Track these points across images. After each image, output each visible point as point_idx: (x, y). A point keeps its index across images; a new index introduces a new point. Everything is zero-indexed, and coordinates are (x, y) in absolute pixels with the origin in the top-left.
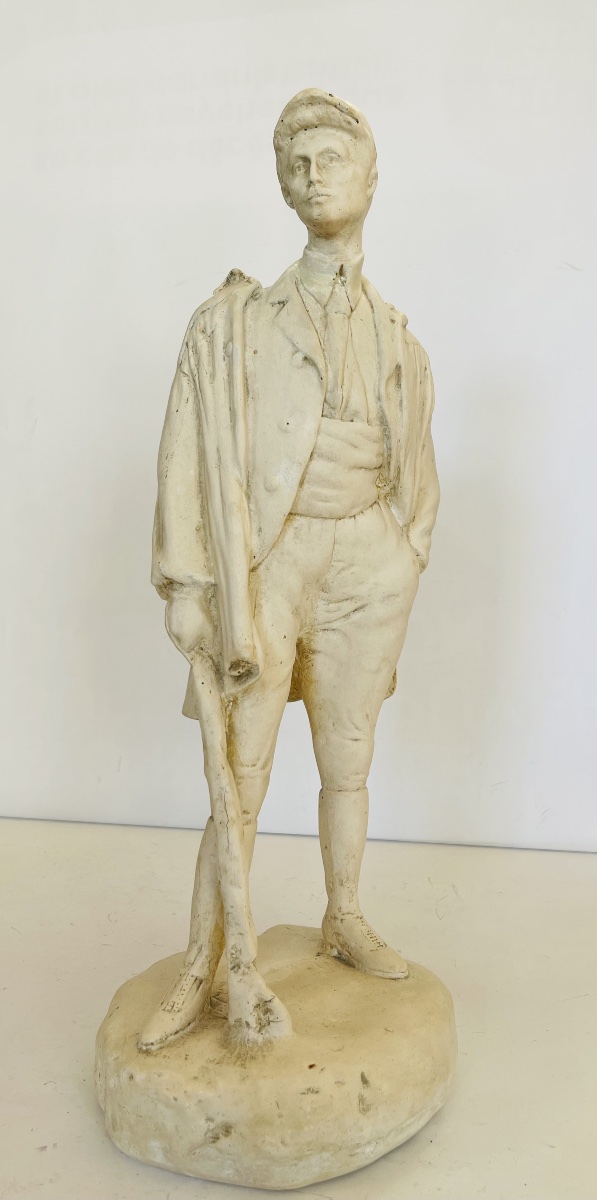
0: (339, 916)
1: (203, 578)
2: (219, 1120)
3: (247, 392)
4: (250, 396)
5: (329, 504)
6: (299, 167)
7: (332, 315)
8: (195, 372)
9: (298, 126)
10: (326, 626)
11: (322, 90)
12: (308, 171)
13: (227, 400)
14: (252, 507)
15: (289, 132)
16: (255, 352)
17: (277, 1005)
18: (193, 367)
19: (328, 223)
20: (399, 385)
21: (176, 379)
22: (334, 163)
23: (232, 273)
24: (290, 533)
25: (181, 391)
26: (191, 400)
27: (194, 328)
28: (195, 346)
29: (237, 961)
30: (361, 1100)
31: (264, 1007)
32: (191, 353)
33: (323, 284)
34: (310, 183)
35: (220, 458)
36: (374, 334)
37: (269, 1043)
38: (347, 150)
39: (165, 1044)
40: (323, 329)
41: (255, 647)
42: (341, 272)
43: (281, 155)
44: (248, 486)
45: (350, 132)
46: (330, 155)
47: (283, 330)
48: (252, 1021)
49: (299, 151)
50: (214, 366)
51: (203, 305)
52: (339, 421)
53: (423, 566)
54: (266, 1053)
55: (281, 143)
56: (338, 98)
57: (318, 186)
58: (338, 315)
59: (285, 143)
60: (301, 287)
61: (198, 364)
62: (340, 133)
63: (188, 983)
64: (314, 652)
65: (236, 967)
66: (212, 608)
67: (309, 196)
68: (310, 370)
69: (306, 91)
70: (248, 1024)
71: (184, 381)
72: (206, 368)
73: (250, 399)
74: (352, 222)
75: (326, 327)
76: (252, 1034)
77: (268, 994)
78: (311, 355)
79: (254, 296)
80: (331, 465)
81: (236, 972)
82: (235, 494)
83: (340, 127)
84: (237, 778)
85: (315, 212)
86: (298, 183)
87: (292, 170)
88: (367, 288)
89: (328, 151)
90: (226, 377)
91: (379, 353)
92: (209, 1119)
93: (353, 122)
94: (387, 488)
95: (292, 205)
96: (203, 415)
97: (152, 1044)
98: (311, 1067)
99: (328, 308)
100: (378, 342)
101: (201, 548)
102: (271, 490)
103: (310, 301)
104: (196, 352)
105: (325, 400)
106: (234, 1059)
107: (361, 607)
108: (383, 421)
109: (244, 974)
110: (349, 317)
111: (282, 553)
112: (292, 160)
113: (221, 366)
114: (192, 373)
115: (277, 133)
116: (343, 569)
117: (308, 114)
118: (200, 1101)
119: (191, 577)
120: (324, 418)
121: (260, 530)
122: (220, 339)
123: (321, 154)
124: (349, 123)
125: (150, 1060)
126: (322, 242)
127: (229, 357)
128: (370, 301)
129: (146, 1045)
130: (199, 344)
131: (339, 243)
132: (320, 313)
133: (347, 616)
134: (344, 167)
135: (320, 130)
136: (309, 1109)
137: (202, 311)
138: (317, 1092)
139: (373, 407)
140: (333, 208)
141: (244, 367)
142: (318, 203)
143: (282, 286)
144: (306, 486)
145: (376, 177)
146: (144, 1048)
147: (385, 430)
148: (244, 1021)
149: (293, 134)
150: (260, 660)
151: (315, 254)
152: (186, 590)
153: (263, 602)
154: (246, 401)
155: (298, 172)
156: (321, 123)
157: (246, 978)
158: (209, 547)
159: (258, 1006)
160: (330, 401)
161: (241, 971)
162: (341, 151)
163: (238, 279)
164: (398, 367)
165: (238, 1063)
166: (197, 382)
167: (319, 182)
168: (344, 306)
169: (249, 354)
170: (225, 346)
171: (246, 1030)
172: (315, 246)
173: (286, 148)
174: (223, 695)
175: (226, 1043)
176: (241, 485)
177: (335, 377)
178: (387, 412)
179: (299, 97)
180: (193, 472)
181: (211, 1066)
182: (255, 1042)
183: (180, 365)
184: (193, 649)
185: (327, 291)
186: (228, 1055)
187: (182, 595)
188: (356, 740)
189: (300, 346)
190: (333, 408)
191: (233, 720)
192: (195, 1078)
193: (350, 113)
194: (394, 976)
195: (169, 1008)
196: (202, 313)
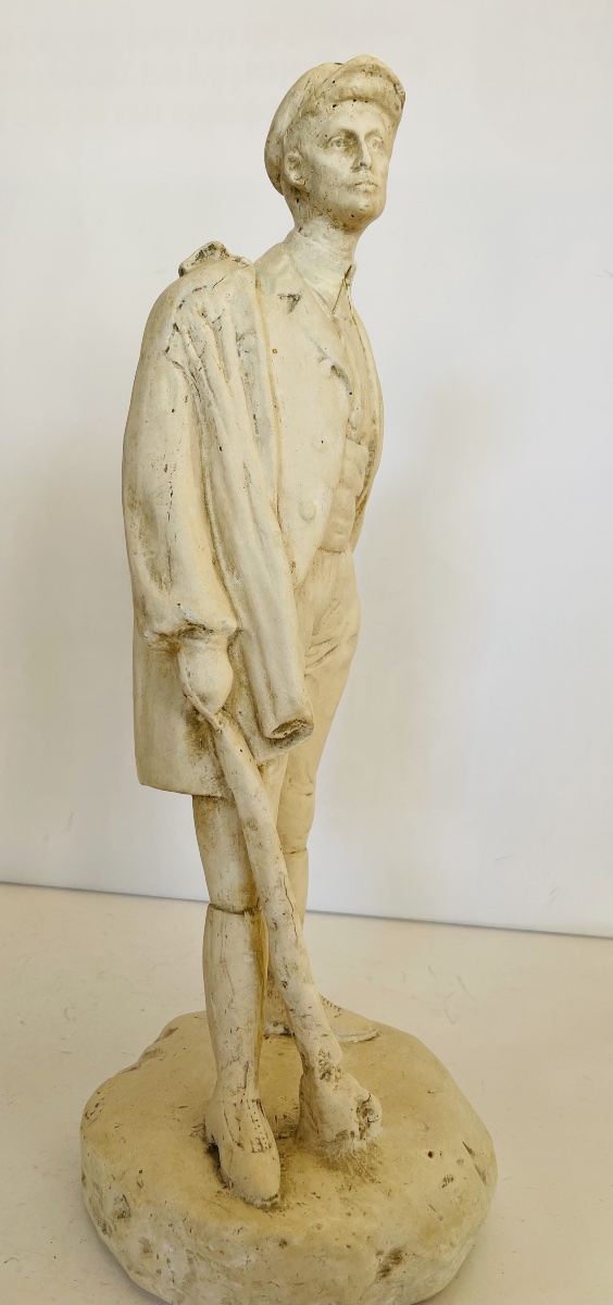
1: (233, 625)
5: (342, 536)
6: (338, 142)
12: (352, 149)
13: (249, 405)
14: (285, 538)
16: (274, 352)
17: (376, 1104)
22: (376, 148)
23: (212, 247)
27: (184, 308)
28: (191, 330)
29: (326, 1067)
30: (478, 1170)
31: (364, 1109)
33: (332, 283)
34: (360, 165)
35: (247, 477)
37: (373, 1146)
42: (348, 274)
44: (278, 512)
46: (377, 138)
47: (303, 330)
48: (355, 1128)
49: (343, 123)
50: (225, 360)
52: (355, 444)
57: (369, 172)
59: (325, 108)
61: (203, 355)
62: (386, 117)
65: (326, 1074)
66: (235, 658)
68: (339, 382)
70: (353, 1133)
71: (178, 373)
72: (218, 362)
76: (356, 1144)
77: (365, 1094)
78: (340, 364)
81: (328, 1080)
83: (388, 111)
85: (362, 201)
86: (337, 161)
89: (376, 133)
90: (244, 377)
98: (430, 1155)
99: (337, 311)
101: (222, 586)
104: (198, 339)
105: (348, 420)
107: (332, 649)
109: (336, 1078)
111: (305, 592)
114: (191, 365)
117: (365, 83)
118: (368, 1238)
120: (347, 440)
122: (231, 329)
123: (369, 135)
125: (286, 1215)
127: (246, 353)
129: (270, 1199)
130: (199, 330)
131: (352, 239)
133: (319, 661)
135: (370, 106)
136: (457, 1200)
138: (452, 1179)
142: (367, 191)
144: (333, 516)
146: (269, 1204)
148: (349, 1131)
149: (339, 101)
151: (325, 247)
152: (213, 638)
157: (339, 1082)
159: (358, 1110)
160: (352, 420)
161: (333, 1077)
167: (370, 167)
170: (240, 338)
171: (350, 1139)
172: (326, 237)
174: (256, 761)
182: (361, 1151)
183: (164, 352)
185: (335, 292)
187: (210, 644)
188: (308, 795)
189: (328, 352)
190: (352, 428)
192: (348, 1214)
193: (402, 98)
194: (370, 1036)
195: (257, 1147)
196: (196, 290)
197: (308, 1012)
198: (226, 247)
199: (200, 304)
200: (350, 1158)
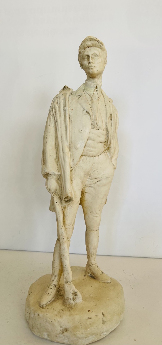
0: (91, 265)
1: (57, 173)
2: (64, 327)
3: (70, 121)
4: (71, 122)
5: (92, 153)
7: (94, 99)
8: (55, 115)
9: (86, 46)
10: (90, 186)
11: (94, 36)
12: (89, 59)
13: (64, 123)
14: (71, 153)
15: (84, 48)
16: (72, 110)
17: (79, 293)
18: (54, 113)
19: (94, 74)
20: (111, 119)
21: (49, 117)
22: (96, 57)
23: (65, 87)
24: (81, 160)
25: (50, 120)
26: (53, 122)
27: (54, 102)
28: (55, 107)
29: (67, 281)
30: (103, 320)
31: (75, 294)
32: (53, 109)
33: (91, 91)
34: (89, 63)
35: (62, 140)
36: (104, 105)
37: (76, 304)
38: (100, 54)
39: (47, 305)
40: (91, 103)
41: (72, 193)
42: (96, 88)
43: (81, 54)
44: (70, 147)
45: (101, 48)
46: (95, 55)
47: (80, 104)
48: (72, 298)
49: (86, 53)
50: (60, 113)
51: (56, 95)
52: (95, 130)
53: (115, 169)
54: (75, 307)
55: (81, 51)
56: (98, 39)
57: (91, 64)
58: (95, 100)
59: (82, 51)
60: (85, 91)
61: (56, 112)
62: (98, 49)
63: (52, 286)
64: (85, 193)
65: (67, 282)
66: (59, 181)
67: (89, 66)
68: (88, 115)
69: (89, 37)
70: (70, 299)
71: (51, 117)
72: (58, 114)
73: (71, 123)
74: (100, 73)
75: (92, 103)
76: (71, 301)
77: (76, 290)
78: (88, 111)
79: (71, 94)
80: (93, 142)
81: (66, 284)
82: (67, 150)
83: (98, 47)
84: (66, 229)
85: (91, 71)
86: (85, 62)
87: (84, 59)
88: (102, 92)
89: (95, 54)
90: (64, 117)
91: (106, 110)
92: (61, 327)
93: (102, 46)
94: (107, 148)
95: (83, 68)
96: (57, 127)
97: (44, 305)
98: (89, 311)
99: (92, 98)
100: (106, 107)
101: (56, 165)
102: (76, 149)
103: (87, 95)
104: (55, 109)
105: (92, 124)
106: (67, 309)
107: (99, 181)
108: (107, 130)
109: (69, 284)
110: (98, 100)
111: (79, 166)
112: (84, 56)
113: (62, 113)
114: (53, 115)
115: (80, 48)
116: (95, 170)
117: (89, 43)
118: (58, 322)
119: (53, 173)
120: (91, 129)
121: (73, 160)
122: (62, 106)
123: (92, 55)
124: (101, 46)
125: (44, 310)
126: (91, 79)
127: (65, 111)
128: (103, 96)
129: (42, 305)
130: (56, 107)
131: (96, 79)
132: (90, 99)
133: (95, 183)
134: (99, 58)
135: (92, 48)
136: (89, 324)
137: (56, 97)
138: (91, 319)
139: (104, 126)
140: (95, 70)
141: (69, 114)
142: (91, 68)
143: (80, 91)
144: (86, 147)
145: (107, 61)
146: (41, 306)
147: (107, 132)
148: (69, 298)
149: (85, 48)
150: (73, 197)
151: (89, 82)
152: (52, 176)
153: (73, 180)
154: (69, 123)
155: (86, 59)
156: (93, 46)
157: (70, 286)
158: (58, 164)
159: (73, 294)
160: (93, 124)
161: (68, 284)
162: (98, 54)
163: (66, 88)
164: (111, 115)
165: (68, 310)
166: (55, 118)
167: (92, 62)
168: (97, 97)
169: (70, 110)
170: (64, 108)
171: (69, 300)
172: (89, 80)
173: (82, 52)
174: (62, 206)
175: (64, 304)
176: (68, 147)
177: (95, 117)
178: (108, 127)
179: (87, 38)
180: (54, 143)
181: (61, 311)
182: (72, 304)
183: (50, 112)
184: (54, 193)
185: (92, 93)
186: (65, 308)
187: (51, 178)
188: (96, 217)
189: (85, 109)
190: (94, 126)
191: (65, 212)
192: (57, 315)
193: (101, 43)
194: (107, 282)
195: (47, 294)
197: (65, 266)
199: (57, 101)
200: (69, 304)
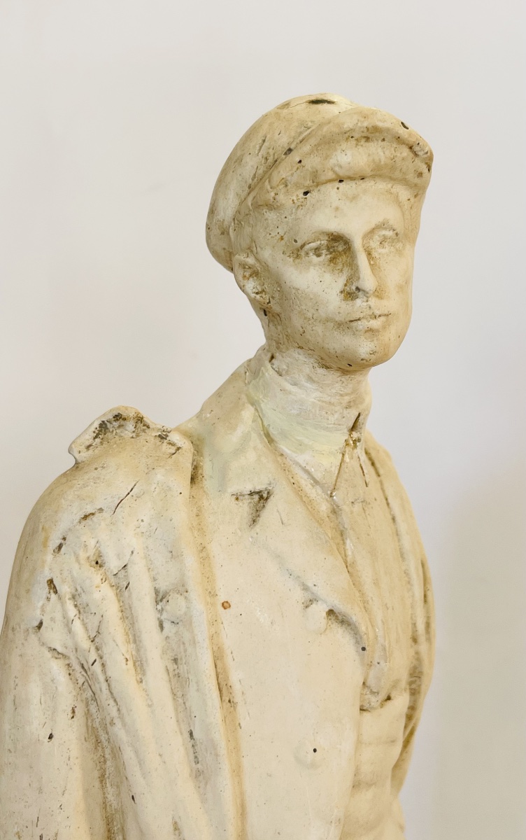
3: (219, 691)
4: (226, 697)
6: (318, 249)
15: (308, 182)
16: (224, 604)
22: (386, 246)
26: (81, 710)
27: (68, 551)
28: (82, 596)
34: (356, 291)
42: (355, 425)
45: (413, 186)
46: (383, 233)
47: (278, 558)
55: (282, 198)
57: (374, 299)
58: (356, 507)
59: (291, 199)
67: (353, 315)
68: (341, 633)
71: (58, 668)
72: (122, 648)
85: (363, 346)
87: (298, 251)
89: (383, 225)
90: (171, 667)
104: (87, 610)
105: (364, 682)
112: (305, 236)
113: (156, 641)
114: (78, 652)
120: (362, 715)
122: (145, 585)
123: (372, 232)
135: (368, 184)
140: (391, 337)
141: (211, 642)
143: (251, 455)
149: (313, 186)
166: (100, 677)
167: (376, 292)
168: (360, 486)
170: (162, 599)
173: (289, 207)
190: (375, 693)
196: (86, 517)
198: (144, 413)
199: (92, 543)
